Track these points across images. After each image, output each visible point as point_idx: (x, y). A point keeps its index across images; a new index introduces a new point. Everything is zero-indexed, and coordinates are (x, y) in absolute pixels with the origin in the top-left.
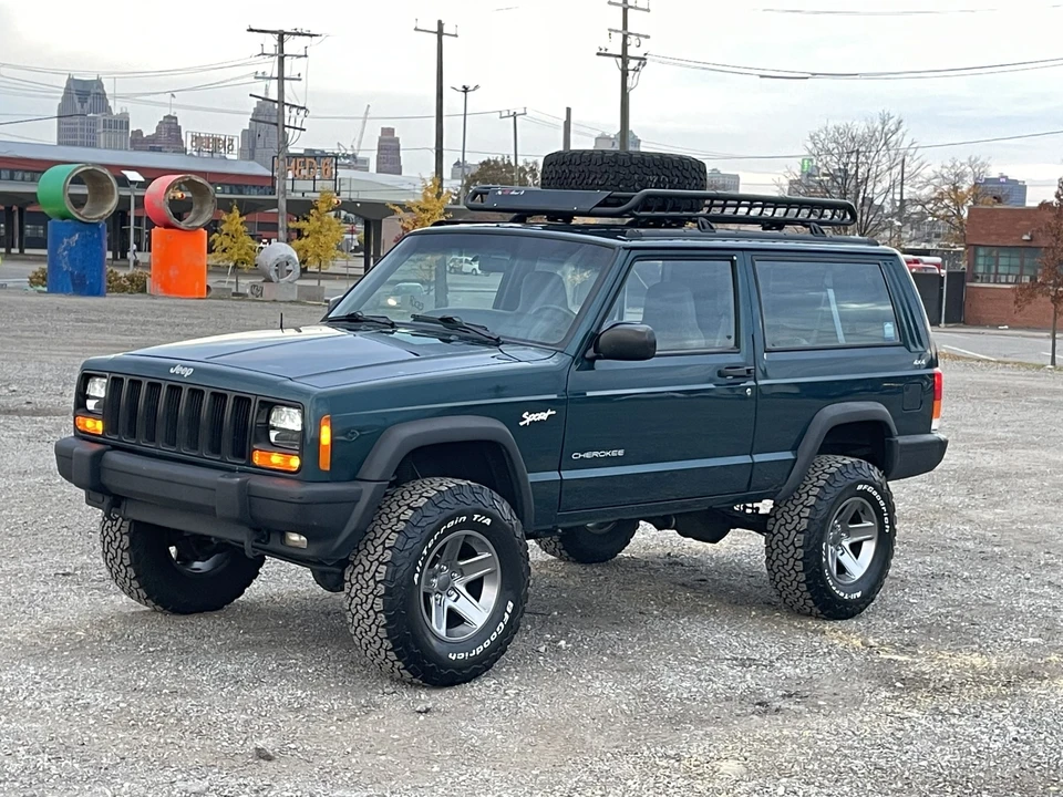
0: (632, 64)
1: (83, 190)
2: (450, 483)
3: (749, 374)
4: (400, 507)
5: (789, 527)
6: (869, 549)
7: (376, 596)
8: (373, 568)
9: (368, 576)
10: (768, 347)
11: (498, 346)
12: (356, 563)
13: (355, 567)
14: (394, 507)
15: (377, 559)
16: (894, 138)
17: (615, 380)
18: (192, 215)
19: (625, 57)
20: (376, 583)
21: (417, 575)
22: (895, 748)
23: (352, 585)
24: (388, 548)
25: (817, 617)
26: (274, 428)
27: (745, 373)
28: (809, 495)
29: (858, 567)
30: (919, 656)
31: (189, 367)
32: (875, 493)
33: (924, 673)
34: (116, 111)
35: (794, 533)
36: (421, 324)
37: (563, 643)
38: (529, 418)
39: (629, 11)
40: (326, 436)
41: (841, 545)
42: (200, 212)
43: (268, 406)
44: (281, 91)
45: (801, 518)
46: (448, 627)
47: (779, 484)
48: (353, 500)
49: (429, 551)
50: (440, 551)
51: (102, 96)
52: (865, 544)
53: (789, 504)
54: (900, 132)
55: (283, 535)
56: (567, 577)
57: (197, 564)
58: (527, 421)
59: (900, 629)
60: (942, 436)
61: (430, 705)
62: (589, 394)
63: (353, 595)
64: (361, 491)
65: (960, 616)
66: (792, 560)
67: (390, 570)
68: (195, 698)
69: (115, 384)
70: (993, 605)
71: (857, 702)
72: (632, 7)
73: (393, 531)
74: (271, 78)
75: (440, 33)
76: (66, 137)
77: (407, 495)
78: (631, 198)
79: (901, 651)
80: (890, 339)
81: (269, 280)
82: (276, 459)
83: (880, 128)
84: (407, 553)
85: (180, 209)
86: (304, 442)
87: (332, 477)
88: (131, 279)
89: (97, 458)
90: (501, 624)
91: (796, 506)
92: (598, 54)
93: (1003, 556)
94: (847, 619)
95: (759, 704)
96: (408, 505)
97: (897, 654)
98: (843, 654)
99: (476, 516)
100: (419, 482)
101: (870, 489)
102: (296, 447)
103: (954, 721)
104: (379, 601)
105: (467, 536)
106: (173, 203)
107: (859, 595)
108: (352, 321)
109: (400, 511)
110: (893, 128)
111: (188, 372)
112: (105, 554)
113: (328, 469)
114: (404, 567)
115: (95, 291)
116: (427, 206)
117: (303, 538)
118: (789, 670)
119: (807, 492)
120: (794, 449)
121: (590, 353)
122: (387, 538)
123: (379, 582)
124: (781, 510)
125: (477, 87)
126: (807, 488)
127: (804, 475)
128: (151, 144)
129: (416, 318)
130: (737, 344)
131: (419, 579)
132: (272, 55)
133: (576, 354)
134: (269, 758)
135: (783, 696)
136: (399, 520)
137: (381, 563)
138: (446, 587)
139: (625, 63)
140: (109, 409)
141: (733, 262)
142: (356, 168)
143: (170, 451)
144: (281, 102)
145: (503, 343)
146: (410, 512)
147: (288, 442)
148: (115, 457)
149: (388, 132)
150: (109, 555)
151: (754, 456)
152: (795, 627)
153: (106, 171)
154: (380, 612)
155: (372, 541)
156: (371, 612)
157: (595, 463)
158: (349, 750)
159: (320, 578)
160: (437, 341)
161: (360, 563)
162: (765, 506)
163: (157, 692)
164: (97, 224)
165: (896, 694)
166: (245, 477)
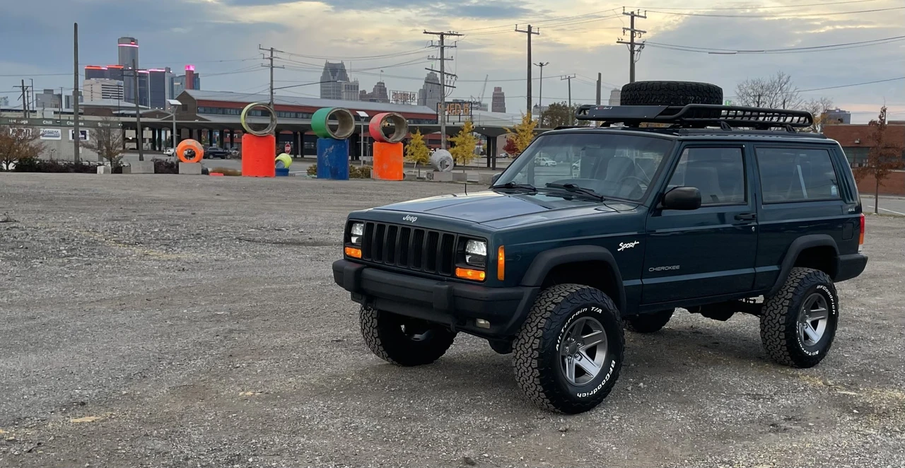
0: (637, 47)
1: (336, 123)
2: (576, 287)
3: (754, 218)
4: (546, 302)
5: (776, 312)
6: (822, 325)
7: (533, 358)
8: (531, 341)
9: (527, 346)
10: (764, 201)
11: (602, 201)
12: (520, 337)
13: (519, 340)
14: (543, 302)
15: (533, 335)
16: (786, 86)
17: (676, 221)
18: (395, 135)
19: (632, 44)
20: (533, 350)
21: (558, 345)
22: (868, 456)
23: (517, 351)
24: (540, 328)
25: (792, 367)
26: (468, 254)
27: (751, 217)
28: (788, 292)
29: (817, 335)
30: (861, 392)
31: (414, 216)
32: (827, 290)
33: (868, 403)
34: (351, 80)
35: (779, 315)
36: (552, 189)
37: (641, 384)
38: (623, 246)
39: (635, 17)
40: (501, 258)
41: (806, 322)
42: (399, 133)
43: (465, 240)
44: (442, 66)
45: (783, 306)
46: (576, 377)
47: (770, 287)
48: (518, 299)
49: (565, 330)
50: (571, 330)
51: (343, 71)
52: (820, 321)
53: (776, 298)
54: (789, 83)
55: (475, 322)
56: (634, 341)
57: (417, 336)
58: (623, 247)
59: (844, 374)
60: (865, 255)
61: (568, 427)
62: (657, 231)
63: (518, 357)
64: (523, 293)
65: (877, 365)
66: (777, 332)
67: (542, 342)
68: (423, 422)
69: (368, 228)
70: (895, 357)
71: (833, 423)
72: (636, 16)
73: (543, 318)
74: (437, 59)
75: (529, 32)
76: (325, 94)
77: (550, 295)
78: (680, 109)
79: (849, 388)
80: (834, 196)
81: (437, 170)
82: (470, 274)
83: (778, 81)
84: (552, 331)
85: (388, 131)
86: (488, 263)
87: (505, 284)
88: (362, 171)
89: (358, 273)
90: (608, 375)
91: (780, 299)
92: (618, 42)
93: (890, 326)
94: (810, 367)
95: (772, 425)
96: (552, 301)
97: (846, 390)
98: (815, 391)
99: (593, 308)
100: (557, 286)
101: (824, 288)
102: (483, 266)
103: (898, 436)
104: (535, 362)
105: (587, 320)
106: (384, 129)
107: (817, 353)
108: (509, 188)
109: (547, 305)
110: (785, 80)
111: (414, 220)
112: (363, 330)
113: (503, 279)
114: (550, 340)
115: (343, 177)
116: (523, 128)
117: (487, 322)
118: (783, 401)
119: (787, 290)
120: (779, 263)
121: (660, 205)
122: (539, 322)
123: (535, 349)
124: (771, 302)
125: (547, 63)
126: (786, 288)
127: (785, 279)
128: (370, 98)
129: (549, 185)
130: (746, 199)
131: (559, 348)
132: (437, 46)
133: (651, 206)
134: (473, 464)
135: (785, 419)
136: (546, 311)
137: (535, 338)
138: (574, 352)
139: (632, 47)
140: (365, 242)
141: (743, 149)
142: (481, 109)
143: (403, 268)
144: (442, 72)
145: (605, 200)
146: (553, 306)
147: (477, 262)
148: (369, 272)
149: (499, 89)
150: (365, 331)
151: (756, 269)
152: (780, 373)
153: (348, 111)
154: (536, 368)
155: (530, 324)
156: (530, 369)
157: (663, 274)
158: (522, 458)
159: (494, 345)
160: (562, 199)
161: (523, 337)
162: (760, 299)
163: (398, 417)
164: (344, 140)
165: (855, 418)
166: (452, 284)
